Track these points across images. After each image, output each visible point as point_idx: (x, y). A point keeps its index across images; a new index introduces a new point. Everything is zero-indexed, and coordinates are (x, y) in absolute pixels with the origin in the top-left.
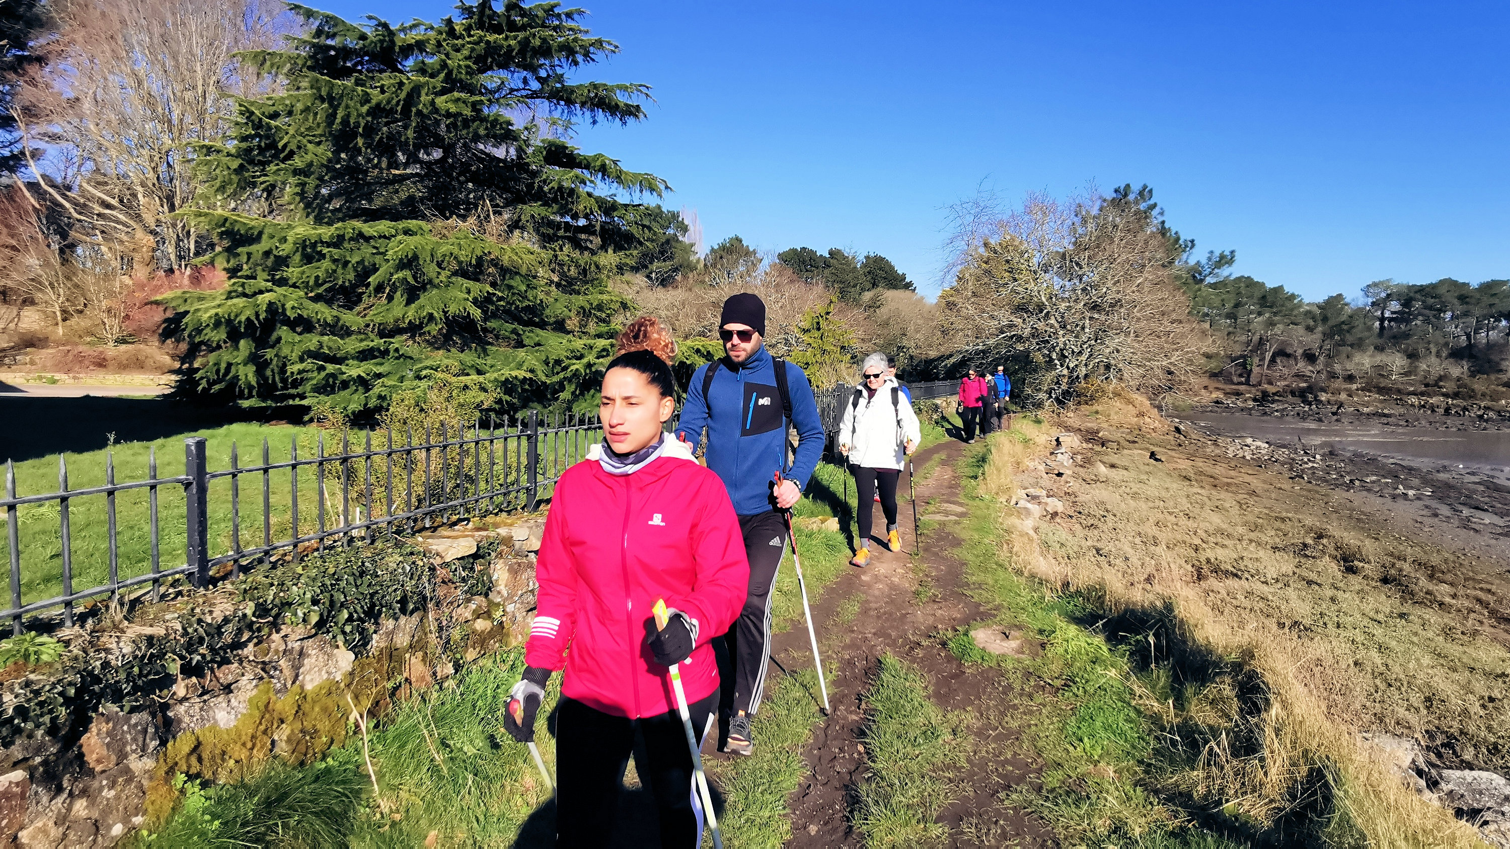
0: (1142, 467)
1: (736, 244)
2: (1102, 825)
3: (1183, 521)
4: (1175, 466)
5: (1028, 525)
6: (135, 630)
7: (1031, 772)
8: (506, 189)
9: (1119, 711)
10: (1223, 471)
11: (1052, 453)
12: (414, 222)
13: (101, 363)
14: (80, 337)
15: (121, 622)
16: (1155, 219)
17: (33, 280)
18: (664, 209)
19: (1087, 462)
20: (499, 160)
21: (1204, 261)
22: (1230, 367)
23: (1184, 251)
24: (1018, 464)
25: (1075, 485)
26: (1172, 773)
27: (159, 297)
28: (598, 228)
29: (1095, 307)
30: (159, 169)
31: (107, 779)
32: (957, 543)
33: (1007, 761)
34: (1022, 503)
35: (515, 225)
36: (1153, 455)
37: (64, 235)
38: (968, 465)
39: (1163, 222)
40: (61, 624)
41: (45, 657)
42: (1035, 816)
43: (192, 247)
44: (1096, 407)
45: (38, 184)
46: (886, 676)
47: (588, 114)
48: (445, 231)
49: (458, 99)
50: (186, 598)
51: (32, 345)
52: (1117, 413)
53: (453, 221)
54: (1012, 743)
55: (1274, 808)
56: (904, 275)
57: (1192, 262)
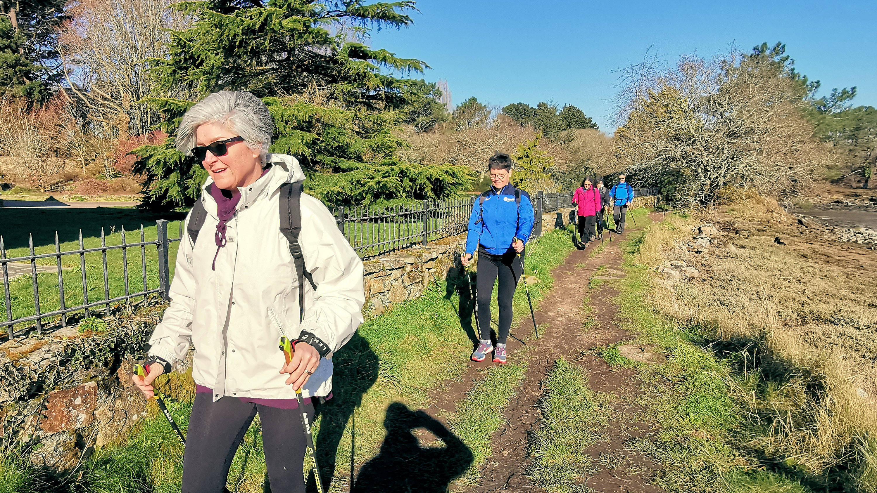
0: (767, 248)
1: (472, 102)
2: (696, 465)
3: (795, 285)
4: (795, 247)
5: (668, 284)
6: (137, 319)
7: (651, 431)
8: (325, 75)
9: (718, 399)
10: (836, 251)
11: (694, 238)
12: (272, 97)
13: (105, 189)
14: (94, 175)
15: (131, 315)
16: (787, 67)
17: (70, 143)
18: (426, 82)
19: (722, 244)
20: (322, 56)
21: (828, 96)
22: (849, 175)
23: (810, 90)
24: (667, 244)
25: (710, 259)
26: (751, 438)
27: (134, 150)
28: (383, 95)
29: (733, 135)
30: (131, 76)
31: (130, 391)
32: (615, 293)
33: (635, 424)
34: (666, 270)
35: (332, 97)
36: (777, 240)
37: (84, 117)
38: (629, 245)
39: (793, 70)
40: (105, 314)
41: (99, 329)
42: (651, 456)
43: (149, 120)
44: (733, 206)
45: (71, 89)
46: (558, 371)
47: (375, 24)
48: (289, 103)
49: (295, 20)
50: (160, 305)
51: (71, 180)
52: (749, 211)
53: (294, 96)
54: (640, 414)
55: (824, 462)
56: (590, 118)
57: (818, 97)
